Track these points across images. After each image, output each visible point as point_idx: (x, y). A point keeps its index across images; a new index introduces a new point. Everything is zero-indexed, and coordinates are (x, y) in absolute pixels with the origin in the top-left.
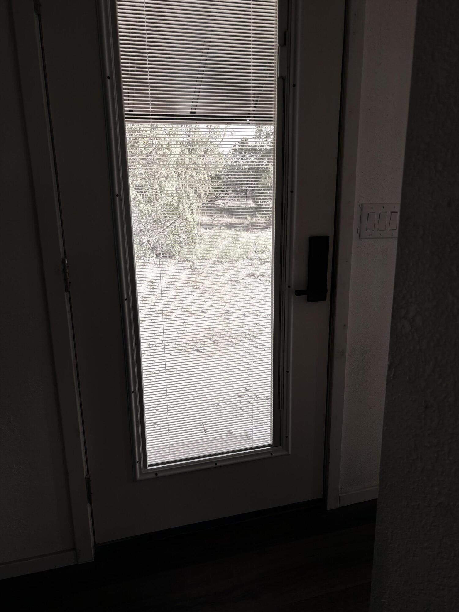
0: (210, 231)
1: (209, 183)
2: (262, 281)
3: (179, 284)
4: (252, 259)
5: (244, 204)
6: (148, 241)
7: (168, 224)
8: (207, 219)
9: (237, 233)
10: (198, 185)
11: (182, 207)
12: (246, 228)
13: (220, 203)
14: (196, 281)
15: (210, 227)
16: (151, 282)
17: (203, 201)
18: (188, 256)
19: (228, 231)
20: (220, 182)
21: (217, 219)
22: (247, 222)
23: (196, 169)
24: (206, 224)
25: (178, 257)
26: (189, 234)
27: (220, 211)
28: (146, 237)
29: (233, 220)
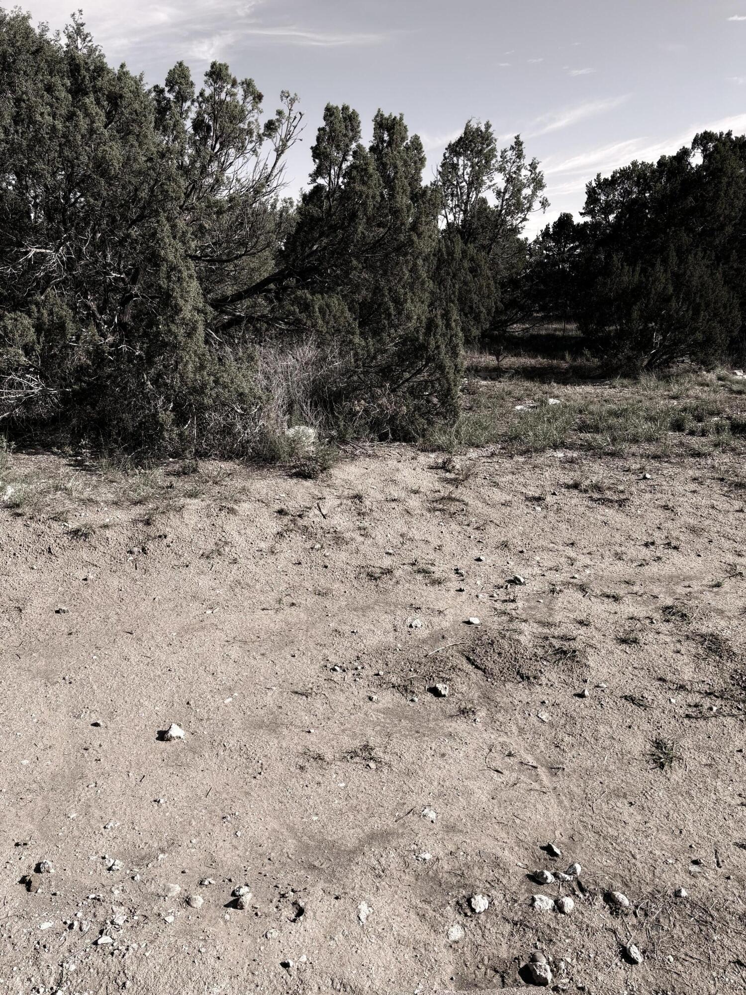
0: (493, 382)
1: (496, 294)
2: (596, 501)
3: (414, 503)
4: (571, 447)
5: (560, 330)
6: (366, 411)
7: (407, 375)
8: (488, 360)
9: (546, 387)
10: (474, 297)
11: (433, 342)
12: (564, 378)
13: (516, 329)
14: (450, 499)
15: (494, 374)
16: (358, 497)
17: (484, 326)
18: (442, 440)
19: (528, 384)
20: (518, 293)
21: (509, 361)
22: (564, 365)
23: (472, 270)
24: (487, 369)
25: (421, 439)
26: (446, 396)
27: (516, 345)
28: (363, 402)
29: (538, 361)
